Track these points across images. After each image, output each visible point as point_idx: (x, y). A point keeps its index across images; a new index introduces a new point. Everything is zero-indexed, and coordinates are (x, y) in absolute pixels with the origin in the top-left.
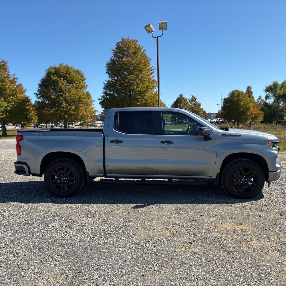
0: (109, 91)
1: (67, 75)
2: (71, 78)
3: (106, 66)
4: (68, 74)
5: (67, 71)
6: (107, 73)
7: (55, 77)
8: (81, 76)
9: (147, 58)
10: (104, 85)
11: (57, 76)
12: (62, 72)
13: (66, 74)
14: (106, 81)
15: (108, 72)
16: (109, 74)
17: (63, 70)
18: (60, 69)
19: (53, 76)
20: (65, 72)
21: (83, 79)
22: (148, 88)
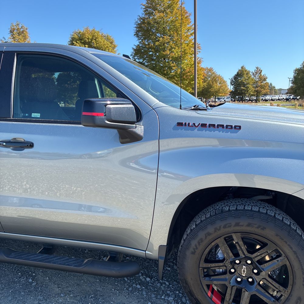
0: (139, 59)
1: (93, 42)
2: (98, 45)
3: (135, 26)
4: (95, 40)
5: (93, 36)
6: (135, 35)
7: (79, 44)
8: (111, 43)
9: (187, 12)
10: (132, 51)
11: (81, 42)
12: (88, 37)
13: (92, 40)
14: (135, 46)
15: (137, 35)
16: (138, 36)
17: (88, 36)
18: (85, 33)
19: (77, 42)
20: (90, 38)
21: (113, 46)
22: (185, 53)
